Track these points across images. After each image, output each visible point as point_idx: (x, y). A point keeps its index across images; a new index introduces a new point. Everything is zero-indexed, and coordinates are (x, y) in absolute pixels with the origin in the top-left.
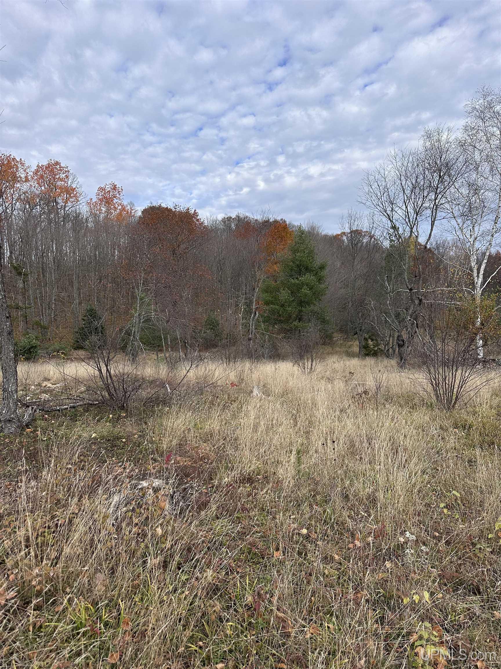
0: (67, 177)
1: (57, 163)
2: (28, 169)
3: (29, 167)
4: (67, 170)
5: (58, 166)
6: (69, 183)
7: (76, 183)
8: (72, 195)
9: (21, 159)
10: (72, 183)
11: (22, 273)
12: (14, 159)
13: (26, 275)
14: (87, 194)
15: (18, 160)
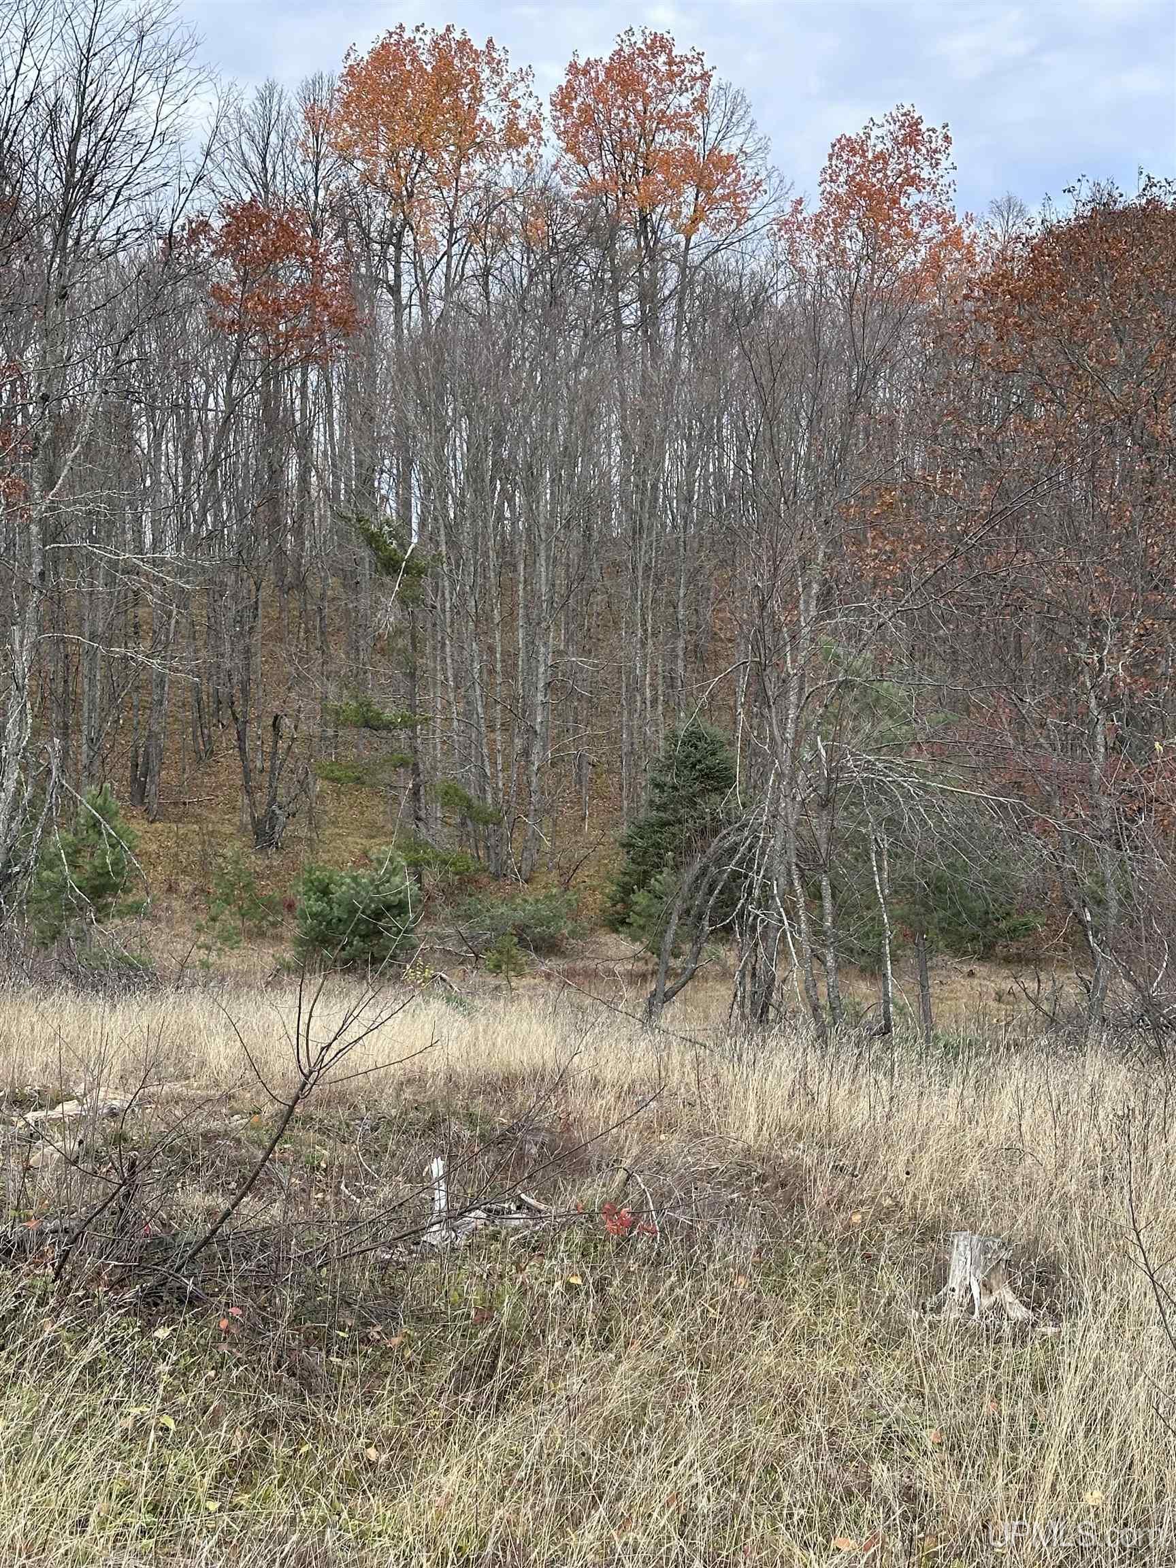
0: (700, 105)
1: (659, 44)
2: (521, 85)
3: (525, 75)
4: (698, 70)
5: (663, 58)
6: (711, 135)
7: (741, 130)
8: (719, 192)
9: (490, 41)
10: (724, 134)
11: (398, 562)
12: (464, 44)
13: (415, 570)
14: (787, 182)
15: (479, 45)
